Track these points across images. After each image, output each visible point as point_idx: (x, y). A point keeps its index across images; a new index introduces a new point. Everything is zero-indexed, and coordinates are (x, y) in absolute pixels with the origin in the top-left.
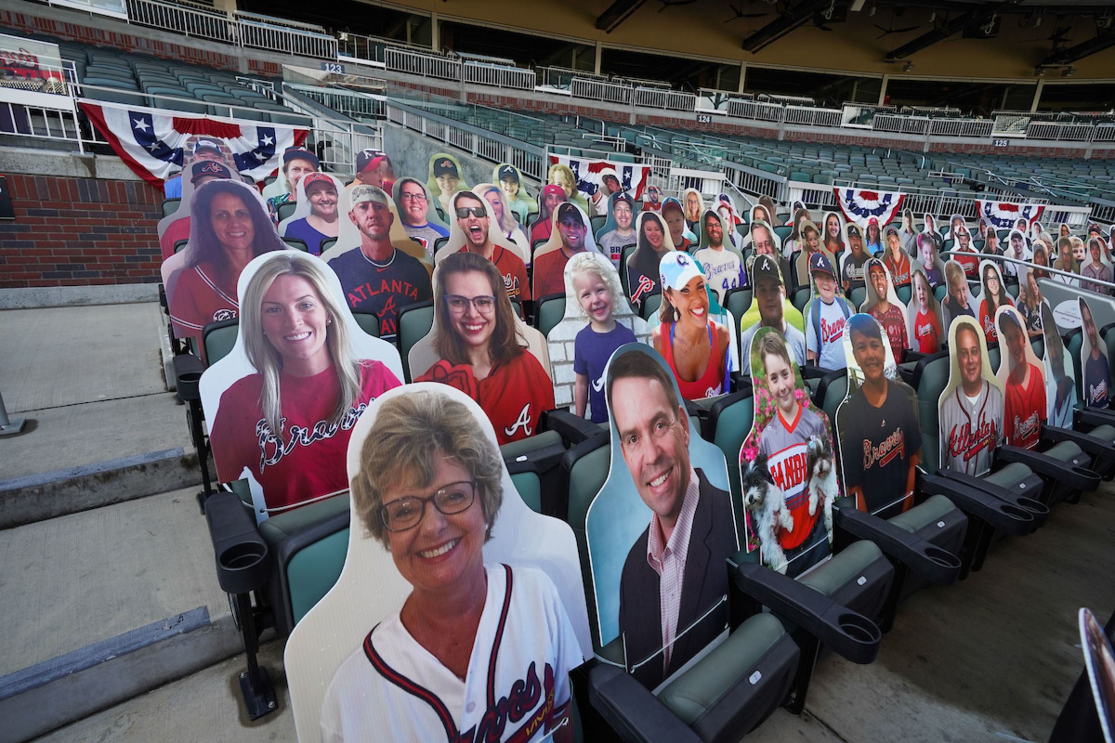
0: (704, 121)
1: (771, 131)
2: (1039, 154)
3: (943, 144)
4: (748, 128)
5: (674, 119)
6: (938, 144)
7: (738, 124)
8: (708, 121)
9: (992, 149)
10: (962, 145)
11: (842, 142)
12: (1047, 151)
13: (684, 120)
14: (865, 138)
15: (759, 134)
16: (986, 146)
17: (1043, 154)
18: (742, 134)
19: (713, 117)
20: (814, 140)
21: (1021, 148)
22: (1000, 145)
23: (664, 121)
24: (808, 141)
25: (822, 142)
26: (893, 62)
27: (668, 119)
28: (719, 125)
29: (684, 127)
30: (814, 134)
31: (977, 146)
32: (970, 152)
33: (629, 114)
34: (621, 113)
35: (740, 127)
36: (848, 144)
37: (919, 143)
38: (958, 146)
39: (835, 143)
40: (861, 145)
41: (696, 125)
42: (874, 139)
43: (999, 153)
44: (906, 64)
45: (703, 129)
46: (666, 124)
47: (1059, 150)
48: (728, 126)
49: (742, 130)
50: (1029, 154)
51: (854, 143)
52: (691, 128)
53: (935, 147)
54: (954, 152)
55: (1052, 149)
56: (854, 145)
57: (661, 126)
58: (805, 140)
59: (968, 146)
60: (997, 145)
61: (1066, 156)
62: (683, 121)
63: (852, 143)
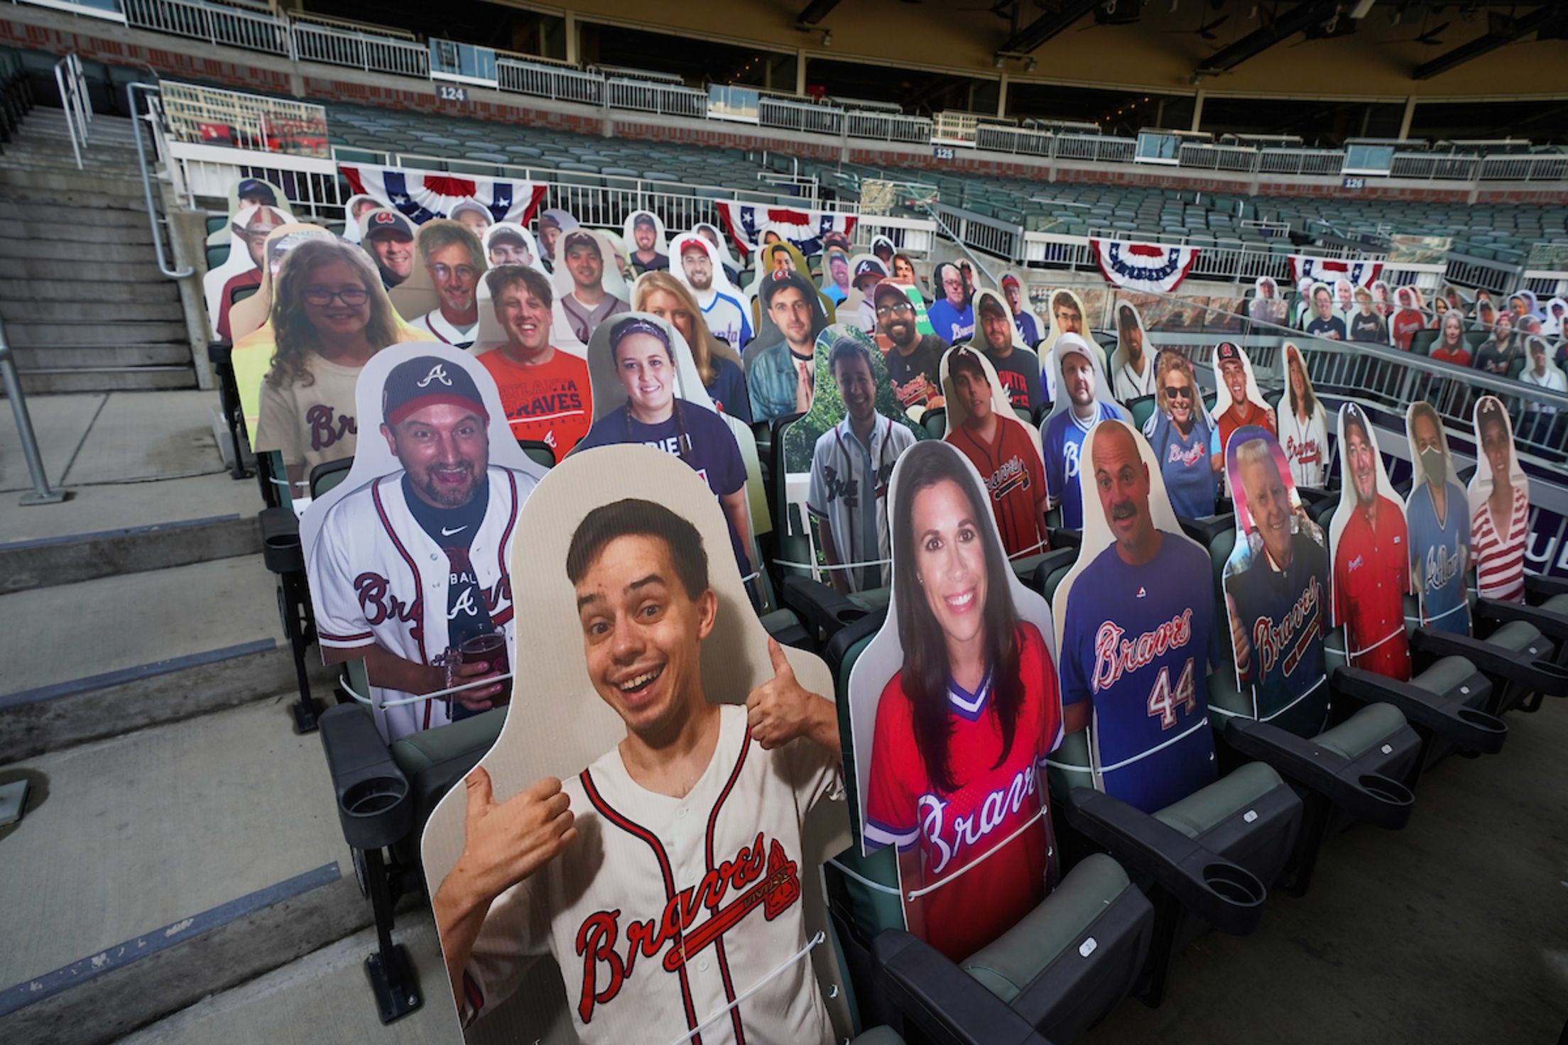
0: (451, 97)
1: (588, 121)
2: (995, 172)
3: (868, 152)
4: (542, 114)
5: (388, 92)
6: (860, 151)
7: (522, 106)
8: (461, 97)
9: (935, 161)
10: (893, 154)
11: (712, 142)
12: (1004, 168)
13: (412, 94)
14: (749, 139)
15: (565, 126)
16: (925, 157)
17: (999, 171)
18: (533, 124)
19: (470, 91)
20: (666, 138)
21: (972, 162)
22: (944, 156)
23: (368, 93)
24: (655, 139)
25: (679, 142)
26: (808, 30)
27: (375, 90)
28: (486, 106)
29: (413, 107)
30: (664, 128)
31: (914, 156)
32: (905, 164)
33: (287, 76)
34: (265, 72)
35: (527, 111)
36: (723, 146)
37: (833, 148)
38: (887, 155)
39: (701, 144)
40: (744, 149)
41: (438, 103)
42: (763, 139)
43: (945, 169)
44: (823, 33)
45: (453, 112)
46: (374, 100)
47: (1019, 167)
48: (502, 109)
49: (532, 116)
50: (982, 171)
51: (732, 144)
52: (428, 109)
53: (856, 154)
54: (884, 164)
55: (1009, 166)
56: (732, 149)
57: (363, 102)
58: (649, 137)
59: (903, 156)
60: (939, 156)
61: (1028, 176)
62: (408, 95)
63: (728, 144)
